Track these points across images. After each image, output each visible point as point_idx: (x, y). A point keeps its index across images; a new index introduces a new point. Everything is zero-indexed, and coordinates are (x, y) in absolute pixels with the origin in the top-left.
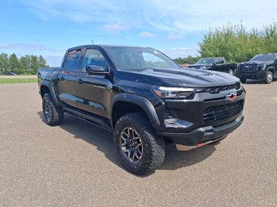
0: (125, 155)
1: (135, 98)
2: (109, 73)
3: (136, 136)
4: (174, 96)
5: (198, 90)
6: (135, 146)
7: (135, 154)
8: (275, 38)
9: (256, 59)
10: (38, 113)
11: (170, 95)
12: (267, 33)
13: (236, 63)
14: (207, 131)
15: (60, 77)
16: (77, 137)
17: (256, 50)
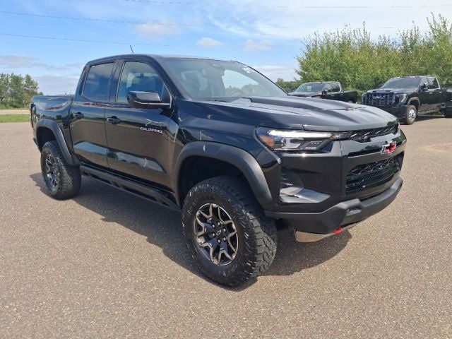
0: (203, 252)
1: (225, 150)
2: (170, 104)
3: (225, 218)
4: (296, 146)
5: (337, 136)
6: (222, 236)
7: (223, 251)
8: (417, 52)
9: (391, 85)
10: (32, 176)
11: (289, 146)
12: (405, 43)
13: (358, 91)
14: (352, 208)
15: (74, 112)
16: (107, 220)
17: (388, 71)
